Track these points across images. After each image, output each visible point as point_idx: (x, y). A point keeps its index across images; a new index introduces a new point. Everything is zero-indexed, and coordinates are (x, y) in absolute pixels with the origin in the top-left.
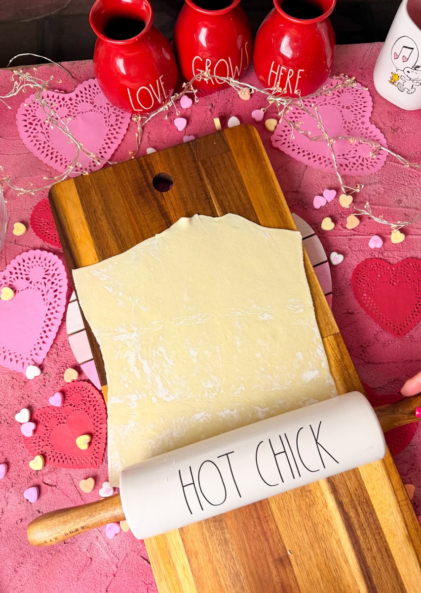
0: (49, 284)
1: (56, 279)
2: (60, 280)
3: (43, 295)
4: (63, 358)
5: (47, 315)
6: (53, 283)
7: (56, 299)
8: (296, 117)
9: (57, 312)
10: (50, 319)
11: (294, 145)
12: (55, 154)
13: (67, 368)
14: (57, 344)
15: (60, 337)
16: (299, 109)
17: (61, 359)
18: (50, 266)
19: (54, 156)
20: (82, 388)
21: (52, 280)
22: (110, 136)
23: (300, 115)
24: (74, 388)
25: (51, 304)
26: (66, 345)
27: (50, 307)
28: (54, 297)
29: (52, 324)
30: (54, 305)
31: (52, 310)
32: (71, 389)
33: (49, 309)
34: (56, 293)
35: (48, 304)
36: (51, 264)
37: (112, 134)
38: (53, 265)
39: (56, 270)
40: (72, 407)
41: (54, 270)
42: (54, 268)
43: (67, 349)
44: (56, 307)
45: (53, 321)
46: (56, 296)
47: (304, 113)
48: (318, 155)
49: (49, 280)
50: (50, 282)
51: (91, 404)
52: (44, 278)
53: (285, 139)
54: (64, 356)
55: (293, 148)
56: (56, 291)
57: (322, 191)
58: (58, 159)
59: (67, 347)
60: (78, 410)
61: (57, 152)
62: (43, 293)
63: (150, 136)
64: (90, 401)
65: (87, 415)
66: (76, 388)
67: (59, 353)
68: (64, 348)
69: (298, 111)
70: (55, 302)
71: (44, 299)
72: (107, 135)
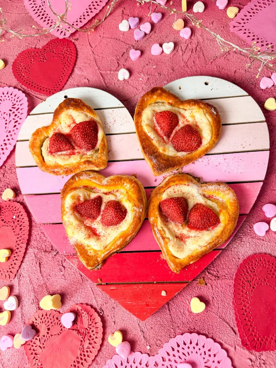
0: (13, 116)
1: (19, 112)
2: (22, 114)
3: (6, 124)
4: (7, 179)
5: (4, 140)
6: (16, 115)
7: (15, 128)
8: (256, 9)
9: (12, 139)
10: (6, 144)
11: (249, 33)
12: (45, 16)
13: (8, 188)
14: (5, 167)
15: (9, 161)
16: (261, 3)
17: (5, 180)
18: (17, 101)
19: (44, 17)
20: (15, 208)
21: (16, 113)
22: (92, 7)
23: (261, 8)
24: (9, 206)
25: (10, 132)
26: (12, 168)
27: (9, 134)
28: (13, 126)
29: (7, 149)
30: (12, 133)
31: (10, 137)
32: (6, 206)
33: (7, 136)
34: (16, 124)
35: (8, 131)
36: (19, 100)
37: (93, 5)
38: (20, 101)
39: (21, 105)
40: (3, 223)
41: (20, 105)
42: (20, 103)
43: (12, 173)
44: (13, 134)
45: (8, 146)
46: (15, 126)
47: (265, 7)
48: (271, 43)
49: (14, 112)
50: (14, 114)
51: (18, 224)
52: (10, 110)
53: (243, 26)
54: (8, 177)
55: (249, 34)
56: (16, 122)
57: (270, 75)
58: (47, 19)
59: (13, 170)
60: (7, 226)
61: (47, 14)
62: (6, 122)
63: (124, 11)
64: (18, 221)
65: (13, 233)
66: (10, 207)
67: (6, 174)
68: (10, 171)
69: (260, 5)
70: (14, 131)
71: (6, 127)
72: (90, 6)
